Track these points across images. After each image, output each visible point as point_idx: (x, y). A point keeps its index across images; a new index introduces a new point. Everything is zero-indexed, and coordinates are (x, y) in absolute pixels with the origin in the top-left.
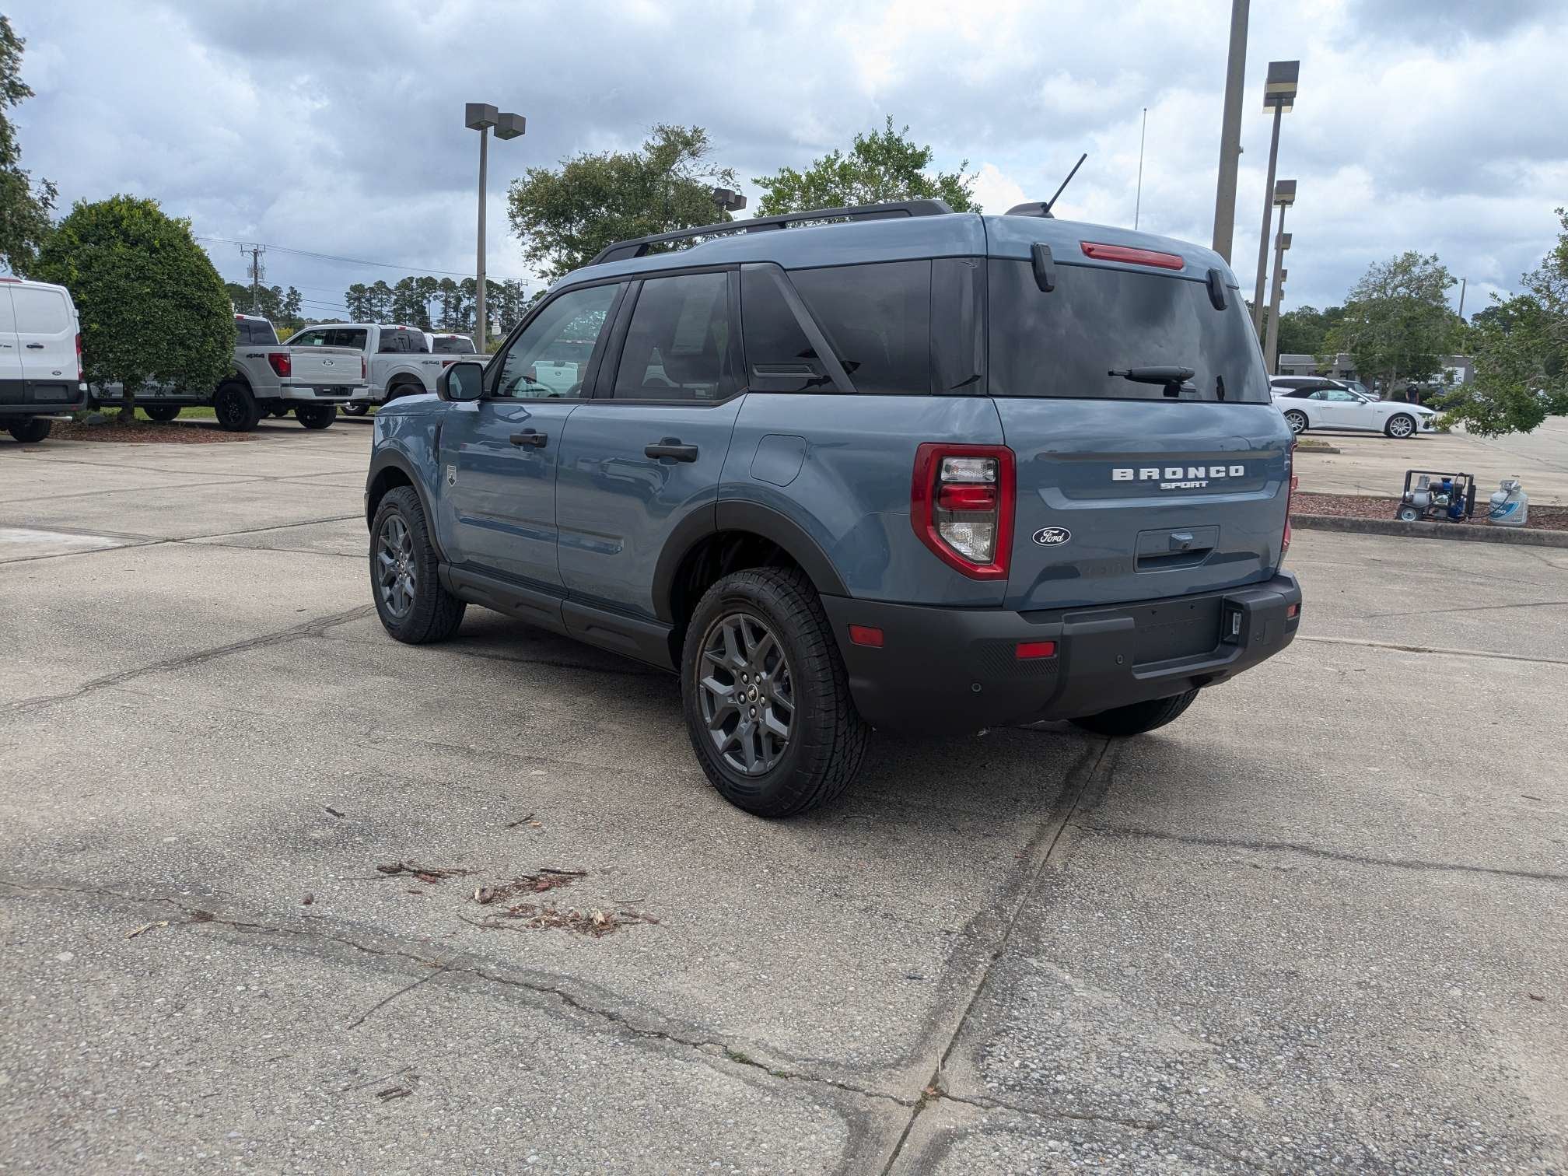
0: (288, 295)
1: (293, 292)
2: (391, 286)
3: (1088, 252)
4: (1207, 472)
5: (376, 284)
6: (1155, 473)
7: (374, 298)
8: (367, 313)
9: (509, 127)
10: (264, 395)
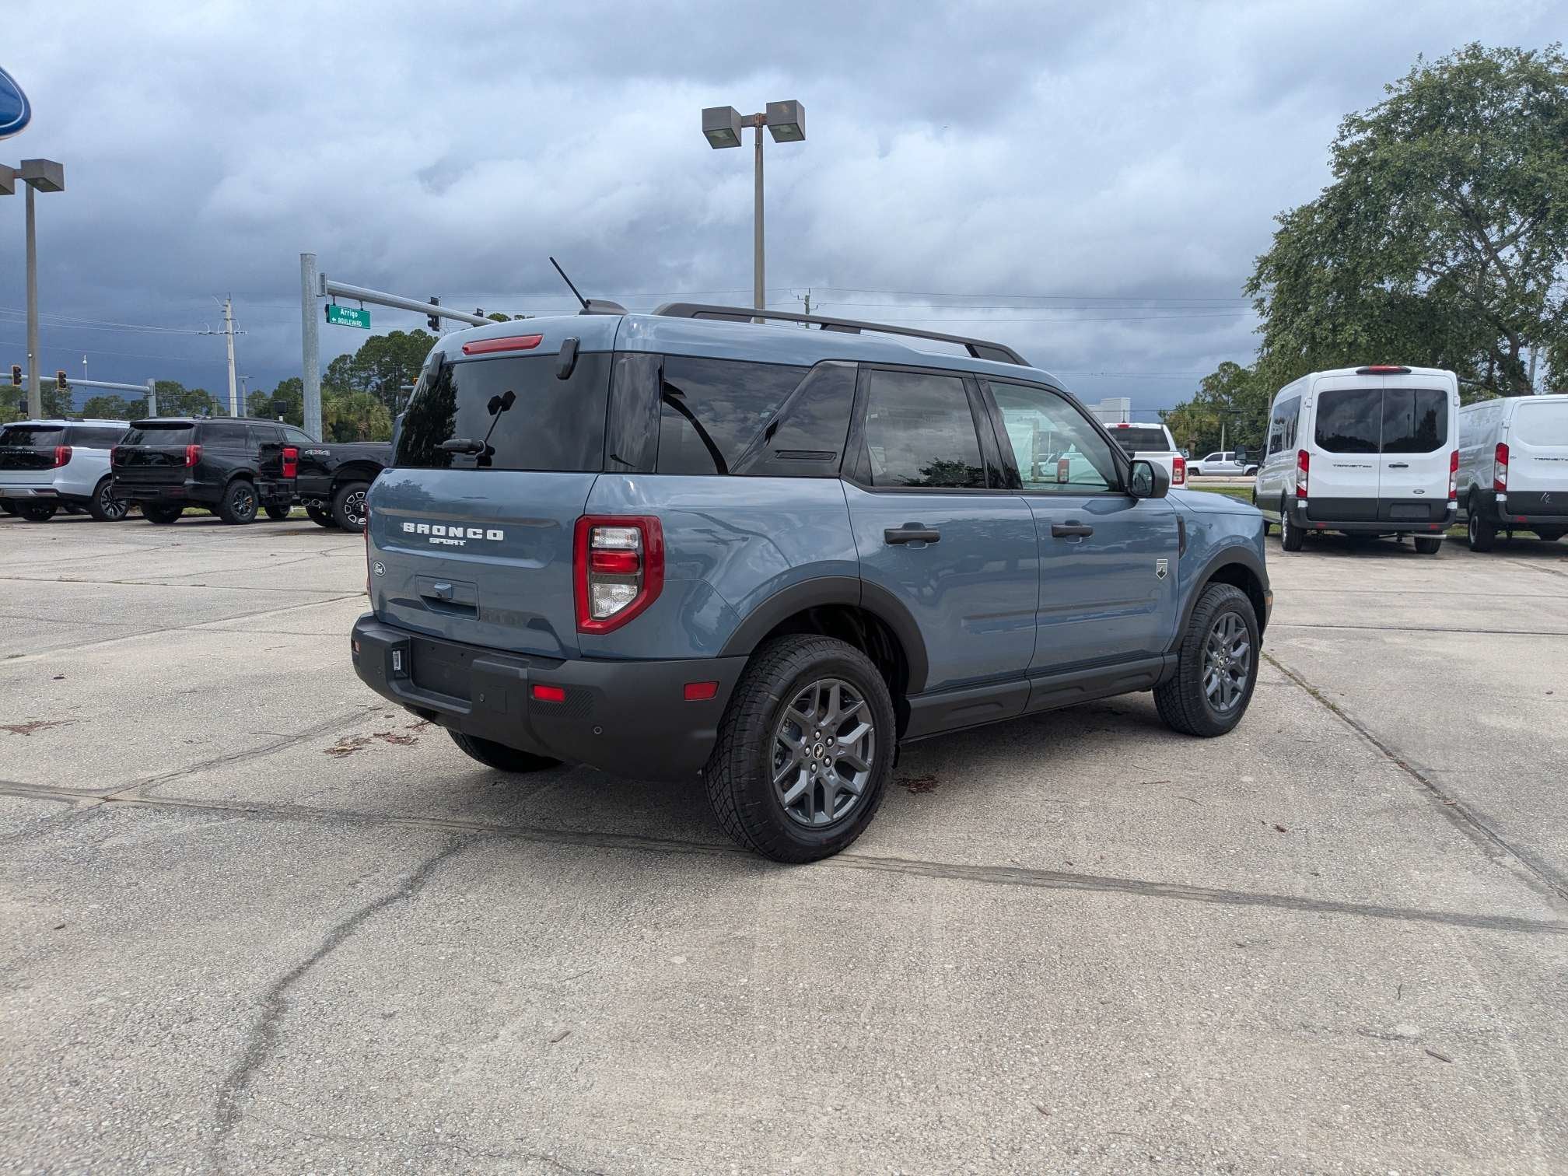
3: (466, 351)
4: (465, 533)
6: (427, 529)
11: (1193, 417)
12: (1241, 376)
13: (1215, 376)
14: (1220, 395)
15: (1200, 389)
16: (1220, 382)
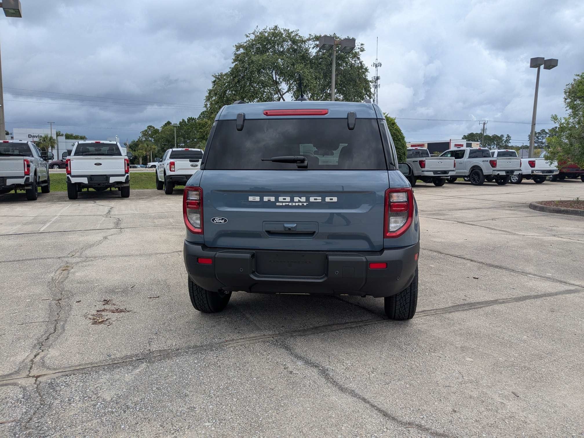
0: (506, 138)
1: (508, 136)
2: (547, 131)
3: (266, 114)
4: (308, 199)
5: (541, 131)
6: (273, 199)
7: (540, 136)
8: (536, 142)
9: (551, 64)
10: (416, 175)
11: (148, 146)
12: (156, 131)
13: (146, 131)
14: (148, 138)
15: (141, 135)
16: (148, 133)
